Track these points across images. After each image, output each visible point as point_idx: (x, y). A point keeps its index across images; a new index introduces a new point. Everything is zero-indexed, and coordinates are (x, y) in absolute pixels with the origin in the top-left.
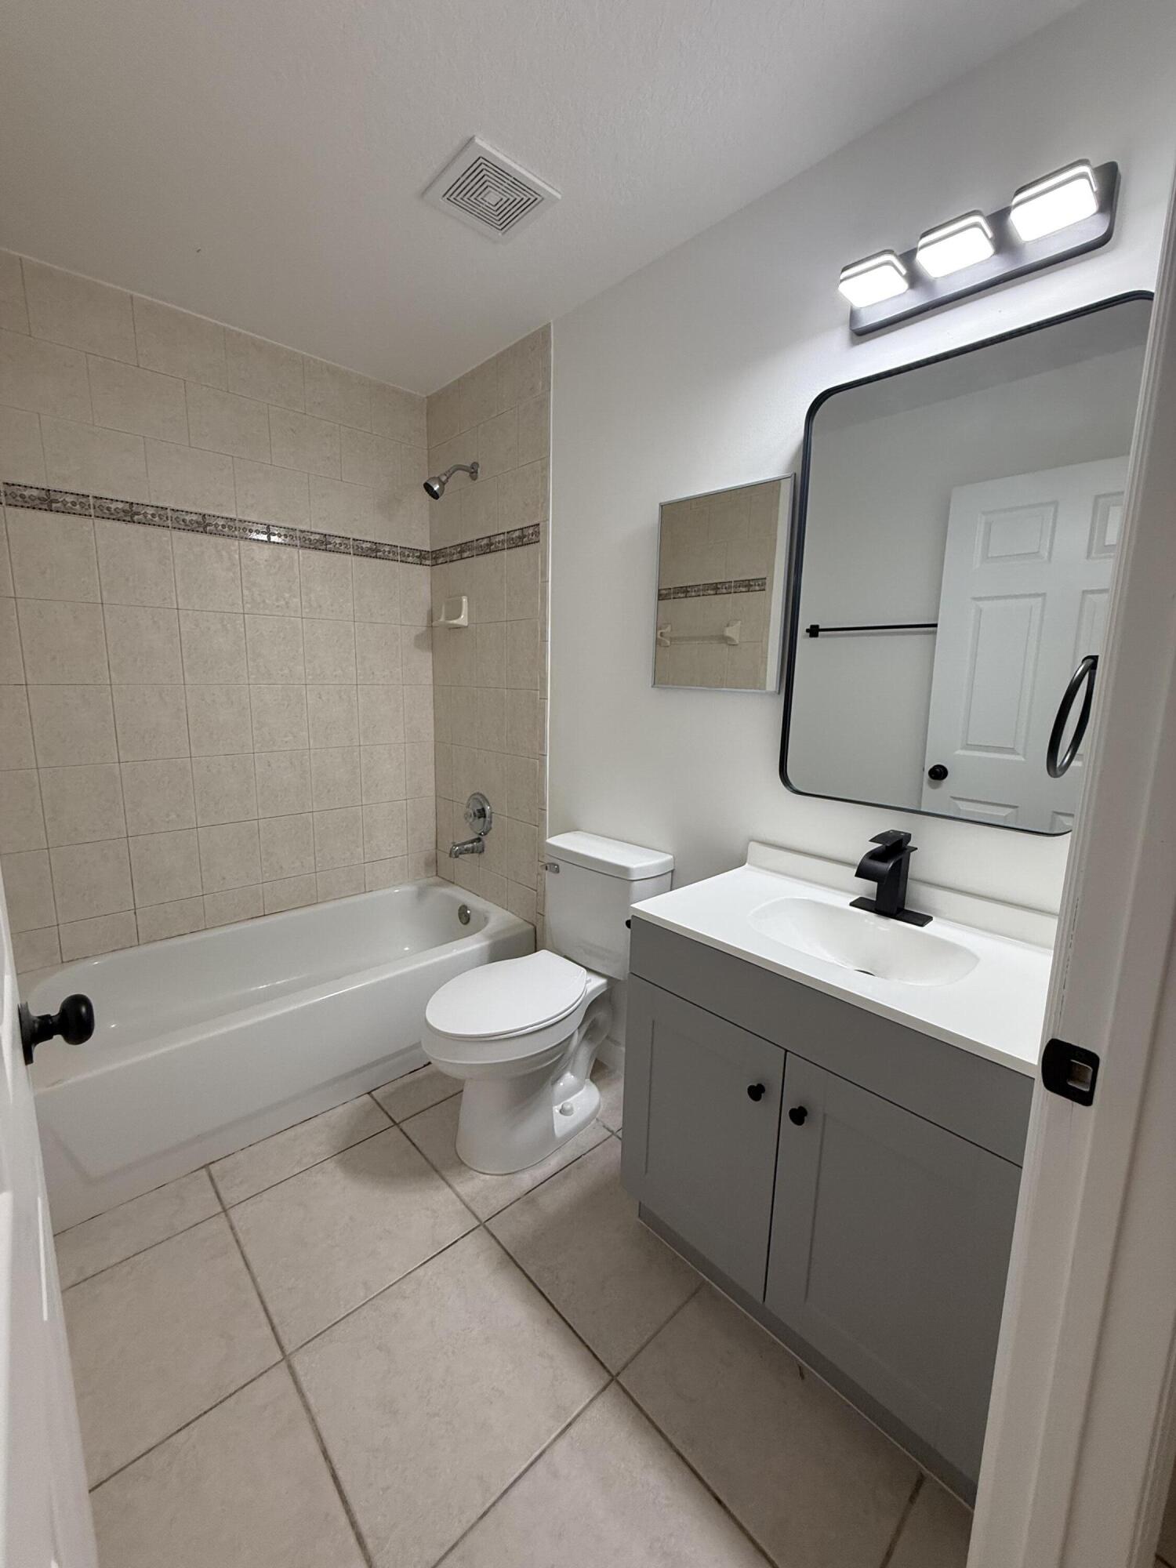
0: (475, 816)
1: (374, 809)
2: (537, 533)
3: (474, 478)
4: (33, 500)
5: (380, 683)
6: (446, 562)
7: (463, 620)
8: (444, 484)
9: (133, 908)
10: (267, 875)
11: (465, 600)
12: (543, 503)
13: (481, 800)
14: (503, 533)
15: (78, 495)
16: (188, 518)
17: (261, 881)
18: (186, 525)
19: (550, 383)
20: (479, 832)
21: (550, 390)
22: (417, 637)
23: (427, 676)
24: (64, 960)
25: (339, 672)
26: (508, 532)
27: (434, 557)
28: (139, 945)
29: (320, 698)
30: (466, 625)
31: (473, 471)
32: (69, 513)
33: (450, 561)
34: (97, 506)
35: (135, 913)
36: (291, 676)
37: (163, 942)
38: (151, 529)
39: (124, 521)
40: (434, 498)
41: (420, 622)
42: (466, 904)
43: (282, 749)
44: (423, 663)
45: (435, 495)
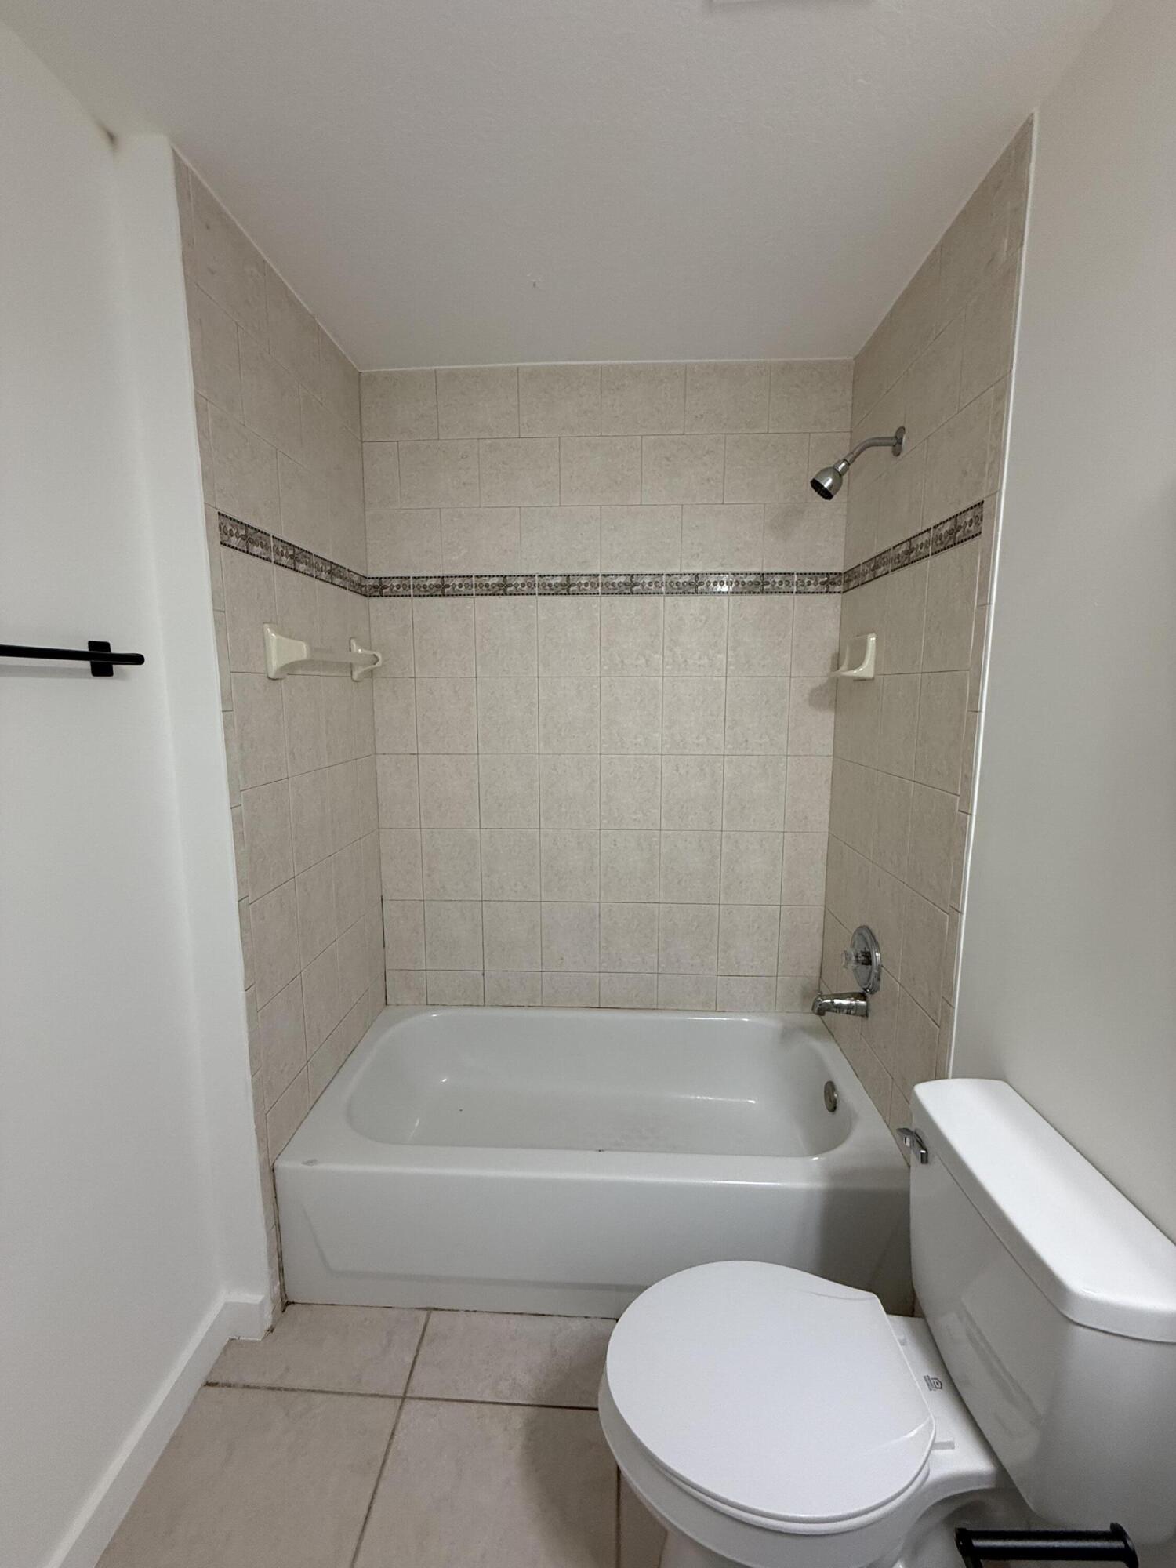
0: (858, 961)
1: (734, 911)
2: (978, 519)
3: (897, 453)
4: (431, 589)
5: (755, 753)
6: (858, 586)
7: (866, 670)
8: (841, 474)
9: (482, 969)
10: (605, 964)
11: (872, 639)
12: (993, 462)
13: (868, 939)
14: (929, 530)
15: (464, 577)
16: (553, 582)
17: (598, 970)
18: (552, 590)
19: (1023, 232)
20: (865, 987)
21: (1022, 245)
22: (813, 692)
23: (824, 743)
24: (429, 1003)
25: (703, 740)
26: (935, 527)
27: (846, 581)
28: (484, 1006)
29: (677, 771)
30: (871, 675)
31: (896, 444)
32: (456, 595)
33: (862, 584)
34: (478, 584)
35: (483, 975)
36: (646, 745)
37: (504, 1009)
38: (519, 599)
39: (498, 595)
40: (826, 498)
41: (818, 671)
42: (833, 1081)
43: (630, 828)
44: (822, 726)
45: (827, 494)
